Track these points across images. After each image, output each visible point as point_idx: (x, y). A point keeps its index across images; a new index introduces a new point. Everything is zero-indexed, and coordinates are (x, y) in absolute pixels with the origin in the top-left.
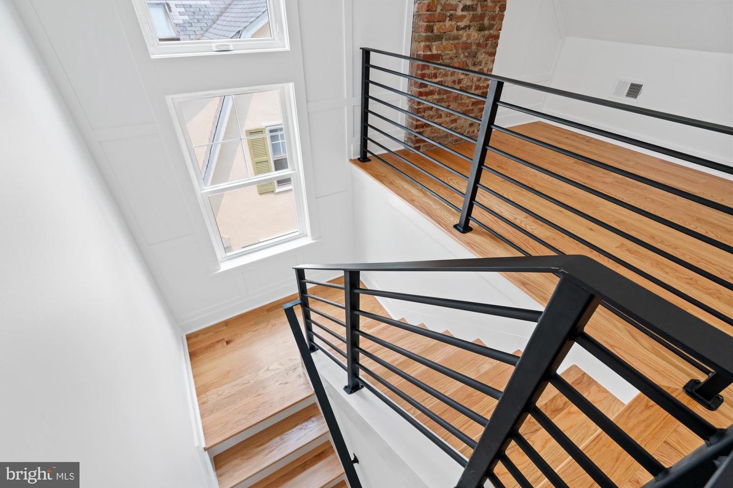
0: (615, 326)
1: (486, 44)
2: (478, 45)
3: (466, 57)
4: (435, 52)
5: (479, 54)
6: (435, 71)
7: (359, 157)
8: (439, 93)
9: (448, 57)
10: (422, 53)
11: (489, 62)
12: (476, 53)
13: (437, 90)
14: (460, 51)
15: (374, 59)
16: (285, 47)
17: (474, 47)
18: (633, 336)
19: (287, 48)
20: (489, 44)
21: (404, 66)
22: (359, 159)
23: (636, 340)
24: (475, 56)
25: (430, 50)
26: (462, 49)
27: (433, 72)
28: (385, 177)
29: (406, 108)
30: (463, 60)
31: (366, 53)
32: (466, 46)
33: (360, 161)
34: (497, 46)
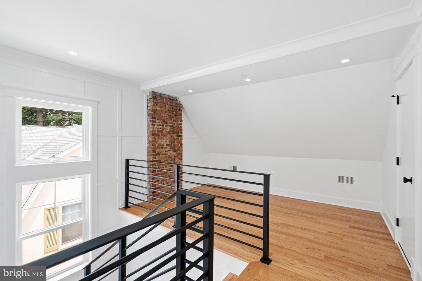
0: (237, 247)
1: (178, 156)
2: (175, 156)
3: (171, 160)
4: (157, 159)
5: (176, 159)
6: (158, 166)
7: (124, 206)
8: (161, 175)
9: (163, 161)
10: (152, 160)
11: (180, 162)
12: (174, 159)
13: (160, 173)
14: (168, 159)
15: (131, 163)
16: (88, 160)
17: (173, 157)
18: (244, 249)
19: (90, 159)
20: (179, 156)
21: (145, 164)
22: (124, 207)
23: (245, 250)
24: (174, 160)
25: (155, 159)
26: (169, 158)
27: (157, 166)
28: (138, 213)
29: (147, 179)
30: (170, 161)
31: (127, 161)
32: (170, 157)
33: (125, 208)
34: (182, 156)
